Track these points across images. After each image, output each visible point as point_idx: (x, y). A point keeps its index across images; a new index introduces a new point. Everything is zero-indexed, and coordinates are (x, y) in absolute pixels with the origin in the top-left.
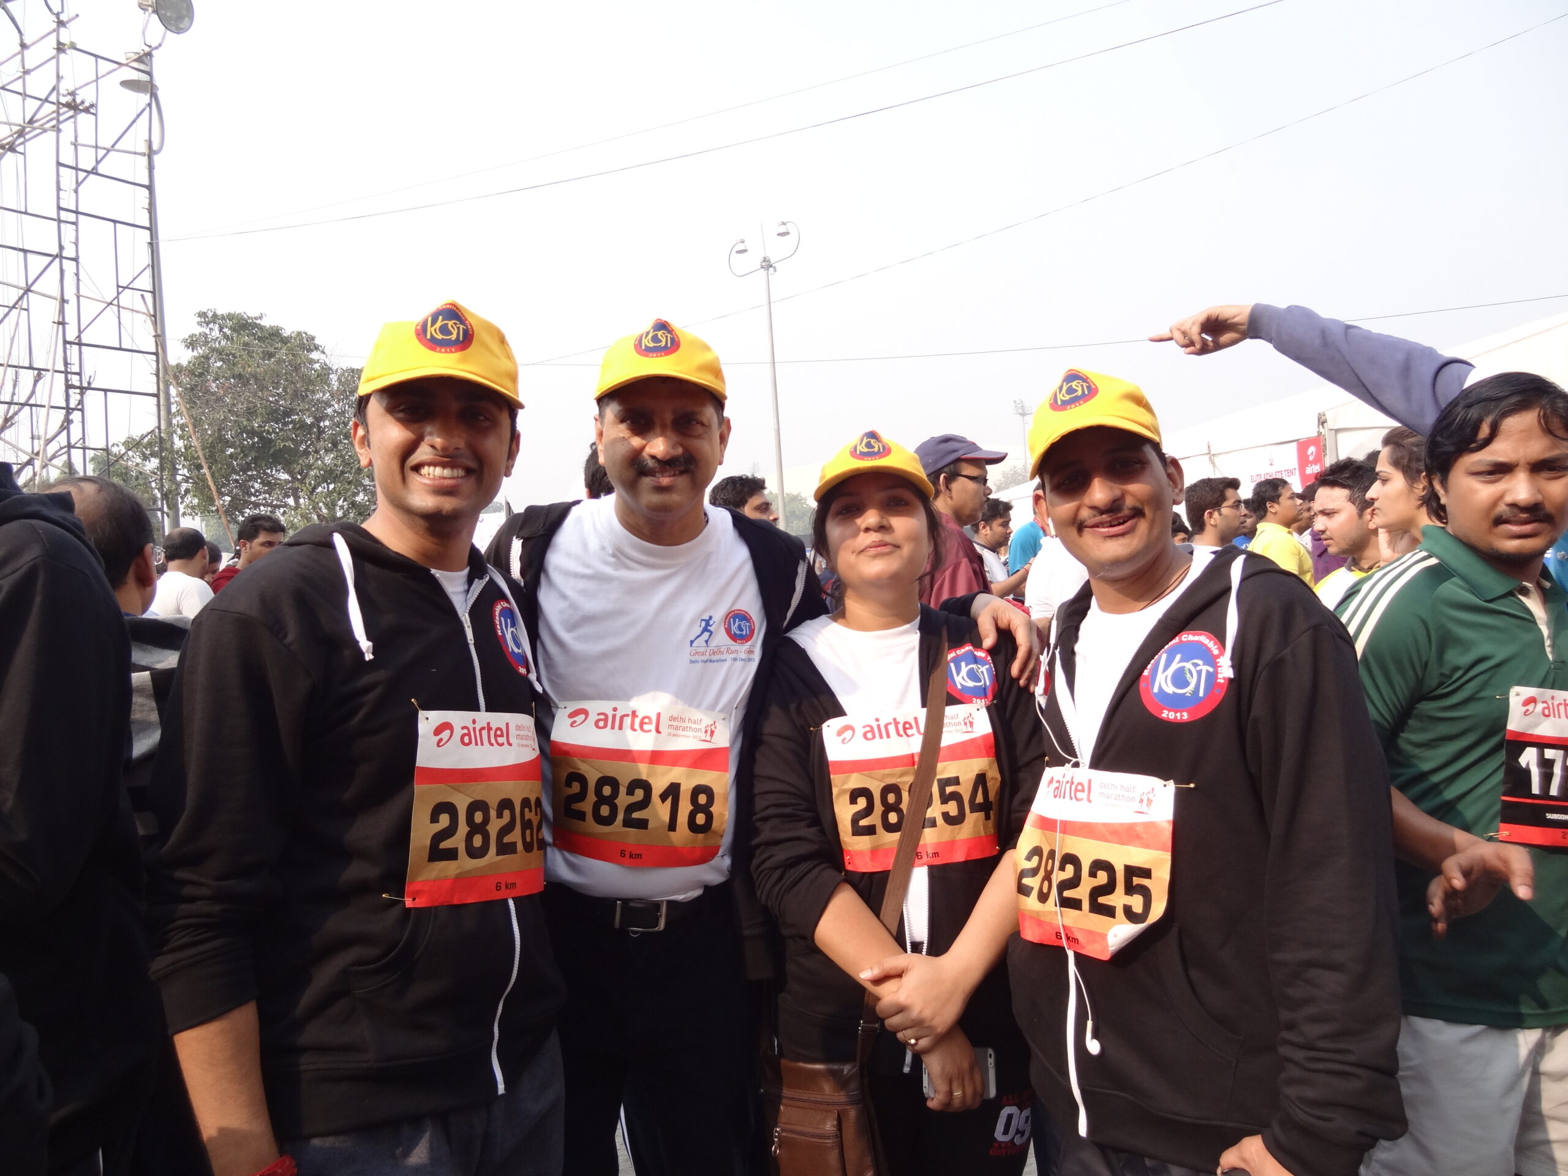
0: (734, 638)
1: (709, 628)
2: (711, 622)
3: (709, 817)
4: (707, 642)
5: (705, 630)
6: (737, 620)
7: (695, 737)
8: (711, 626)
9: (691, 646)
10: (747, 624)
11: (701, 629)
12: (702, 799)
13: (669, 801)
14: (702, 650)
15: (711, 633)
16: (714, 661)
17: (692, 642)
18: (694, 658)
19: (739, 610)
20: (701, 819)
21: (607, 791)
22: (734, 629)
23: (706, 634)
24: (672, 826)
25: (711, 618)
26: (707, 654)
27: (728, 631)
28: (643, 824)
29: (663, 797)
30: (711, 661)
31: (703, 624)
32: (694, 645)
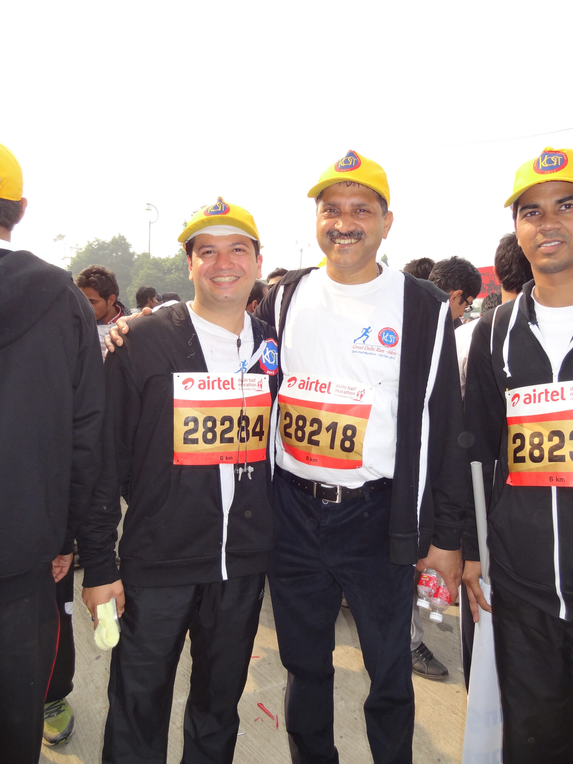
0: (383, 343)
1: (367, 334)
2: (369, 330)
3: (352, 443)
4: (364, 341)
5: (365, 334)
6: (388, 333)
7: (350, 397)
8: (368, 333)
9: (354, 343)
10: (394, 337)
11: (362, 334)
12: (349, 433)
13: (331, 431)
14: (361, 346)
15: (368, 337)
16: (368, 354)
17: (355, 340)
18: (355, 350)
19: (390, 328)
20: (347, 444)
21: (301, 423)
22: (384, 338)
23: (365, 337)
24: (332, 447)
25: (370, 328)
26: (364, 348)
27: (380, 338)
28: (317, 443)
29: (328, 429)
30: (365, 353)
31: (364, 331)
32: (356, 342)
